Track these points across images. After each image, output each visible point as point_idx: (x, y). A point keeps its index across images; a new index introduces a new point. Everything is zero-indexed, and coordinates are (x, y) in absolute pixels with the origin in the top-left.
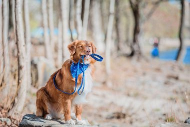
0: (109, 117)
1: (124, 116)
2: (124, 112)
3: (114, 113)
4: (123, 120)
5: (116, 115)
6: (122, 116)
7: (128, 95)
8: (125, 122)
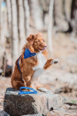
0: (57, 92)
1: (71, 90)
2: (70, 87)
3: (62, 88)
4: (70, 94)
5: (64, 90)
6: (68, 90)
7: (71, 72)
8: (71, 96)
